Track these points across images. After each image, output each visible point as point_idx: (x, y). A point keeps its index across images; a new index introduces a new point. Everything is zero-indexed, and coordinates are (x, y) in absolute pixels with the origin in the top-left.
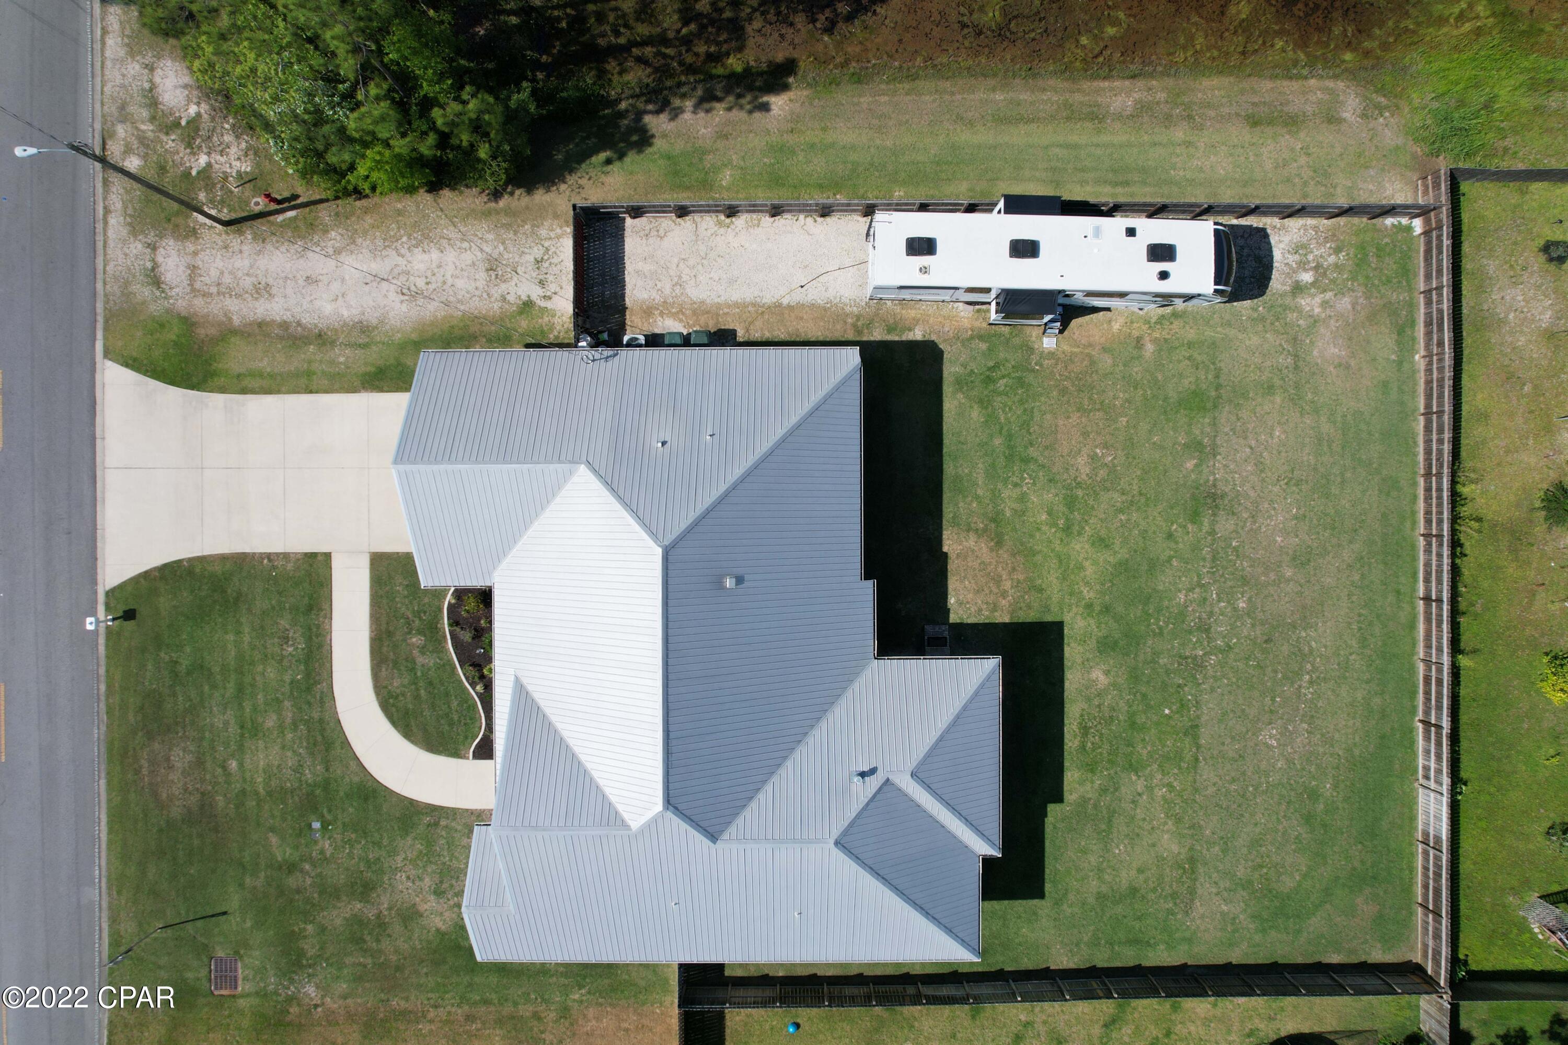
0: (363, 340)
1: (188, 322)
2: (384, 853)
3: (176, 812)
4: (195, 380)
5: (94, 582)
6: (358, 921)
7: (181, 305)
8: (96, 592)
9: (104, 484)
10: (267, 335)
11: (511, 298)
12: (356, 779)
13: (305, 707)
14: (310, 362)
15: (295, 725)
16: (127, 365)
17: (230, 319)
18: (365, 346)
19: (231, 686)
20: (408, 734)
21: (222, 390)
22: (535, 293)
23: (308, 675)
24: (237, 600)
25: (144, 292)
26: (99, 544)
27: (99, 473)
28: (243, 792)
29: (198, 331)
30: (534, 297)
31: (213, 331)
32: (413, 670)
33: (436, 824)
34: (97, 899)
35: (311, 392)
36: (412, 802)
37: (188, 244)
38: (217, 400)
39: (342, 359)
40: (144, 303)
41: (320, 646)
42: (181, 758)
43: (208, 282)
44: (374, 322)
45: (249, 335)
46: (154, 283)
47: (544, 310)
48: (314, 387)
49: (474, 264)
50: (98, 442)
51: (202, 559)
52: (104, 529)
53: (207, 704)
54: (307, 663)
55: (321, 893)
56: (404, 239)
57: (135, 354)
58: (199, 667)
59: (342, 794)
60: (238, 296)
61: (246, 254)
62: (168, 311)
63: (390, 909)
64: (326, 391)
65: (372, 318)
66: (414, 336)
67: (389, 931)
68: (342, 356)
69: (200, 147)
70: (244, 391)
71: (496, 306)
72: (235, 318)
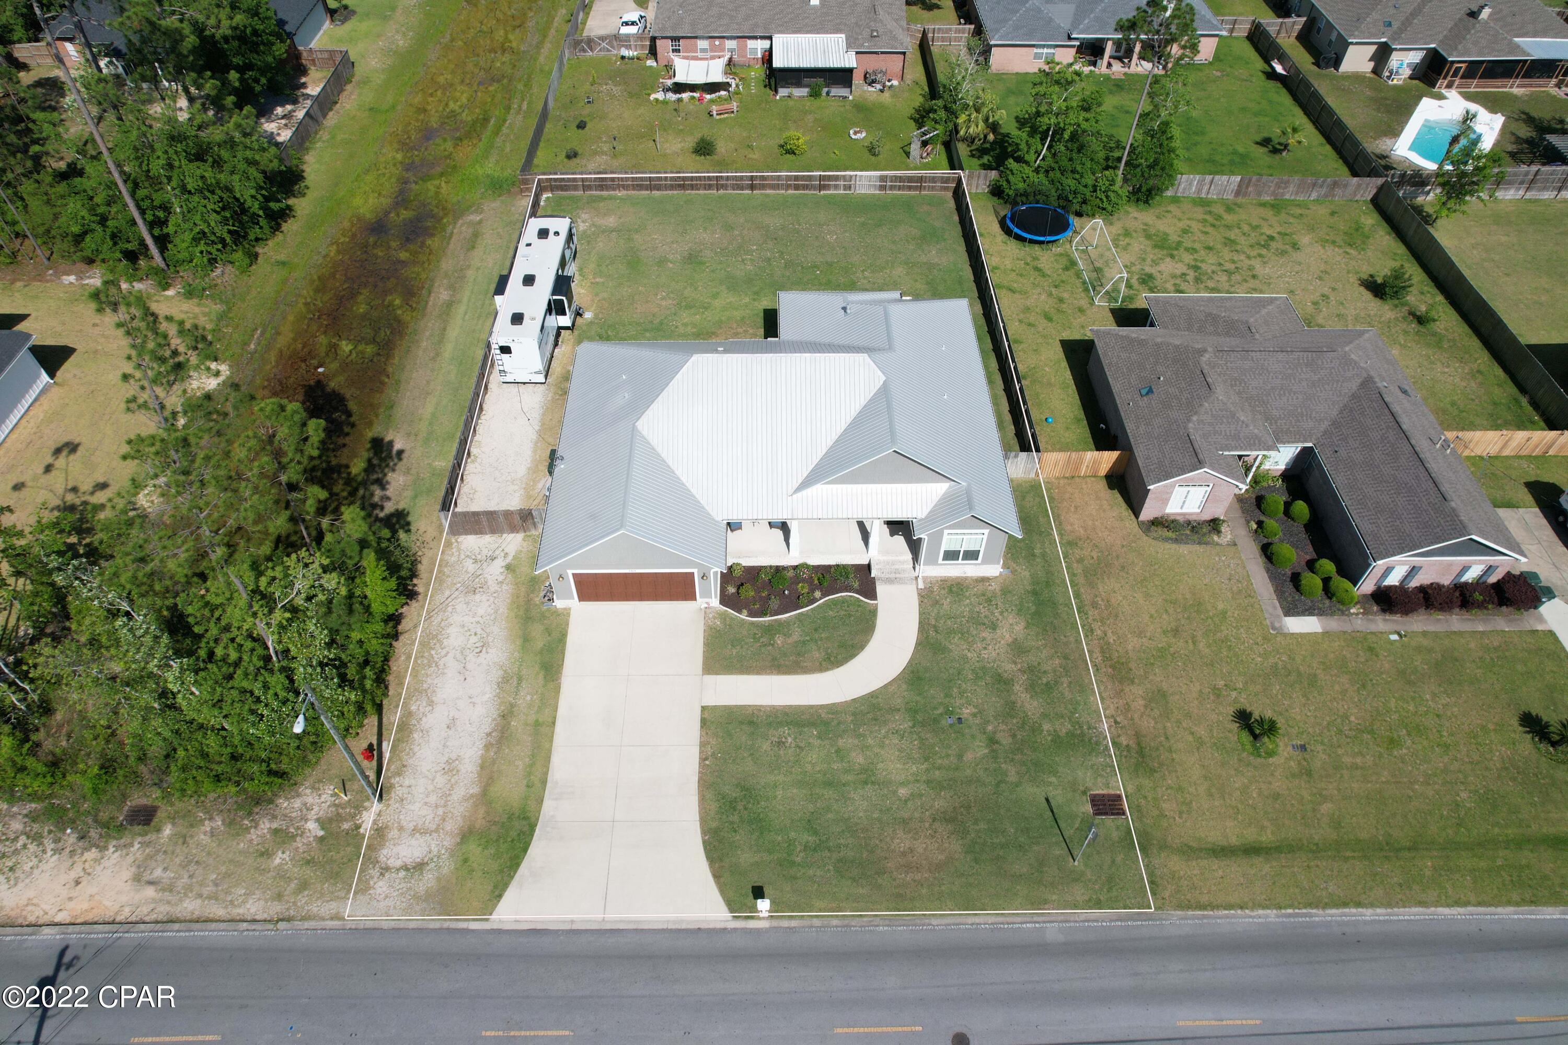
0: (515, 681)
1: (466, 835)
2: (967, 666)
3: (955, 846)
4: (526, 829)
5: (724, 930)
6: (1031, 687)
7: (448, 842)
8: (735, 930)
9: (621, 921)
10: (493, 762)
11: (501, 578)
12: (904, 686)
13: (842, 727)
14: (526, 724)
15: (859, 736)
16: (500, 896)
17: (472, 796)
18: (520, 679)
19: (829, 793)
20: (861, 647)
21: (540, 801)
22: (499, 564)
23: (813, 724)
24: (744, 788)
25: (429, 879)
26: (684, 926)
27: (608, 927)
28: (928, 782)
29: (478, 826)
30: (504, 564)
31: (481, 812)
32: (804, 643)
33: (935, 626)
34: (1056, 925)
35: (554, 723)
36: (918, 644)
37: (390, 836)
38: (548, 806)
39: (529, 698)
40: (439, 879)
41: (786, 714)
42: (901, 841)
43: (432, 816)
44: (501, 673)
45: (491, 778)
46: (421, 869)
47: (515, 558)
48: (550, 720)
49: (467, 603)
50: (575, 927)
51: (703, 821)
52: (668, 921)
53: (846, 816)
54: (803, 726)
55: (1012, 717)
56: (433, 652)
57: (490, 888)
58: (810, 825)
59: (918, 698)
60: (452, 788)
61: (413, 782)
62: (452, 856)
63: (1015, 663)
64: (556, 709)
65: (497, 674)
66: (519, 642)
67: (1036, 664)
68: (525, 698)
69: (298, 828)
70: (544, 782)
71: (505, 587)
72: (471, 791)
